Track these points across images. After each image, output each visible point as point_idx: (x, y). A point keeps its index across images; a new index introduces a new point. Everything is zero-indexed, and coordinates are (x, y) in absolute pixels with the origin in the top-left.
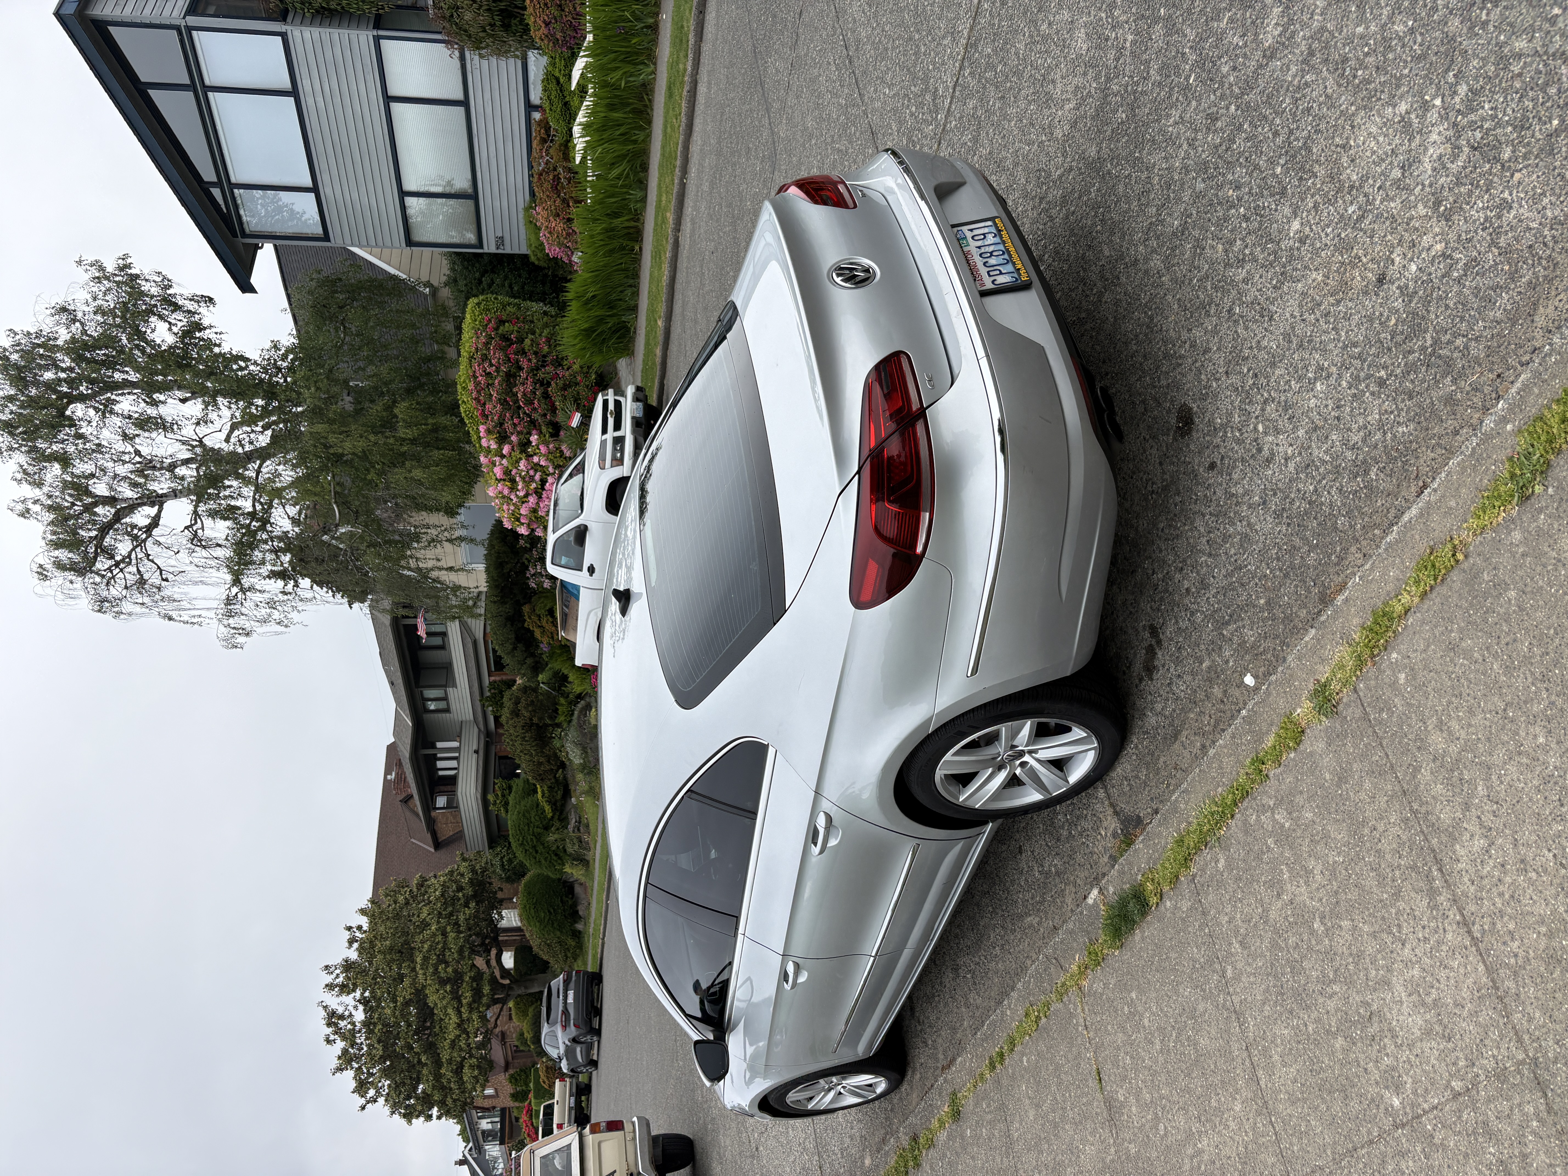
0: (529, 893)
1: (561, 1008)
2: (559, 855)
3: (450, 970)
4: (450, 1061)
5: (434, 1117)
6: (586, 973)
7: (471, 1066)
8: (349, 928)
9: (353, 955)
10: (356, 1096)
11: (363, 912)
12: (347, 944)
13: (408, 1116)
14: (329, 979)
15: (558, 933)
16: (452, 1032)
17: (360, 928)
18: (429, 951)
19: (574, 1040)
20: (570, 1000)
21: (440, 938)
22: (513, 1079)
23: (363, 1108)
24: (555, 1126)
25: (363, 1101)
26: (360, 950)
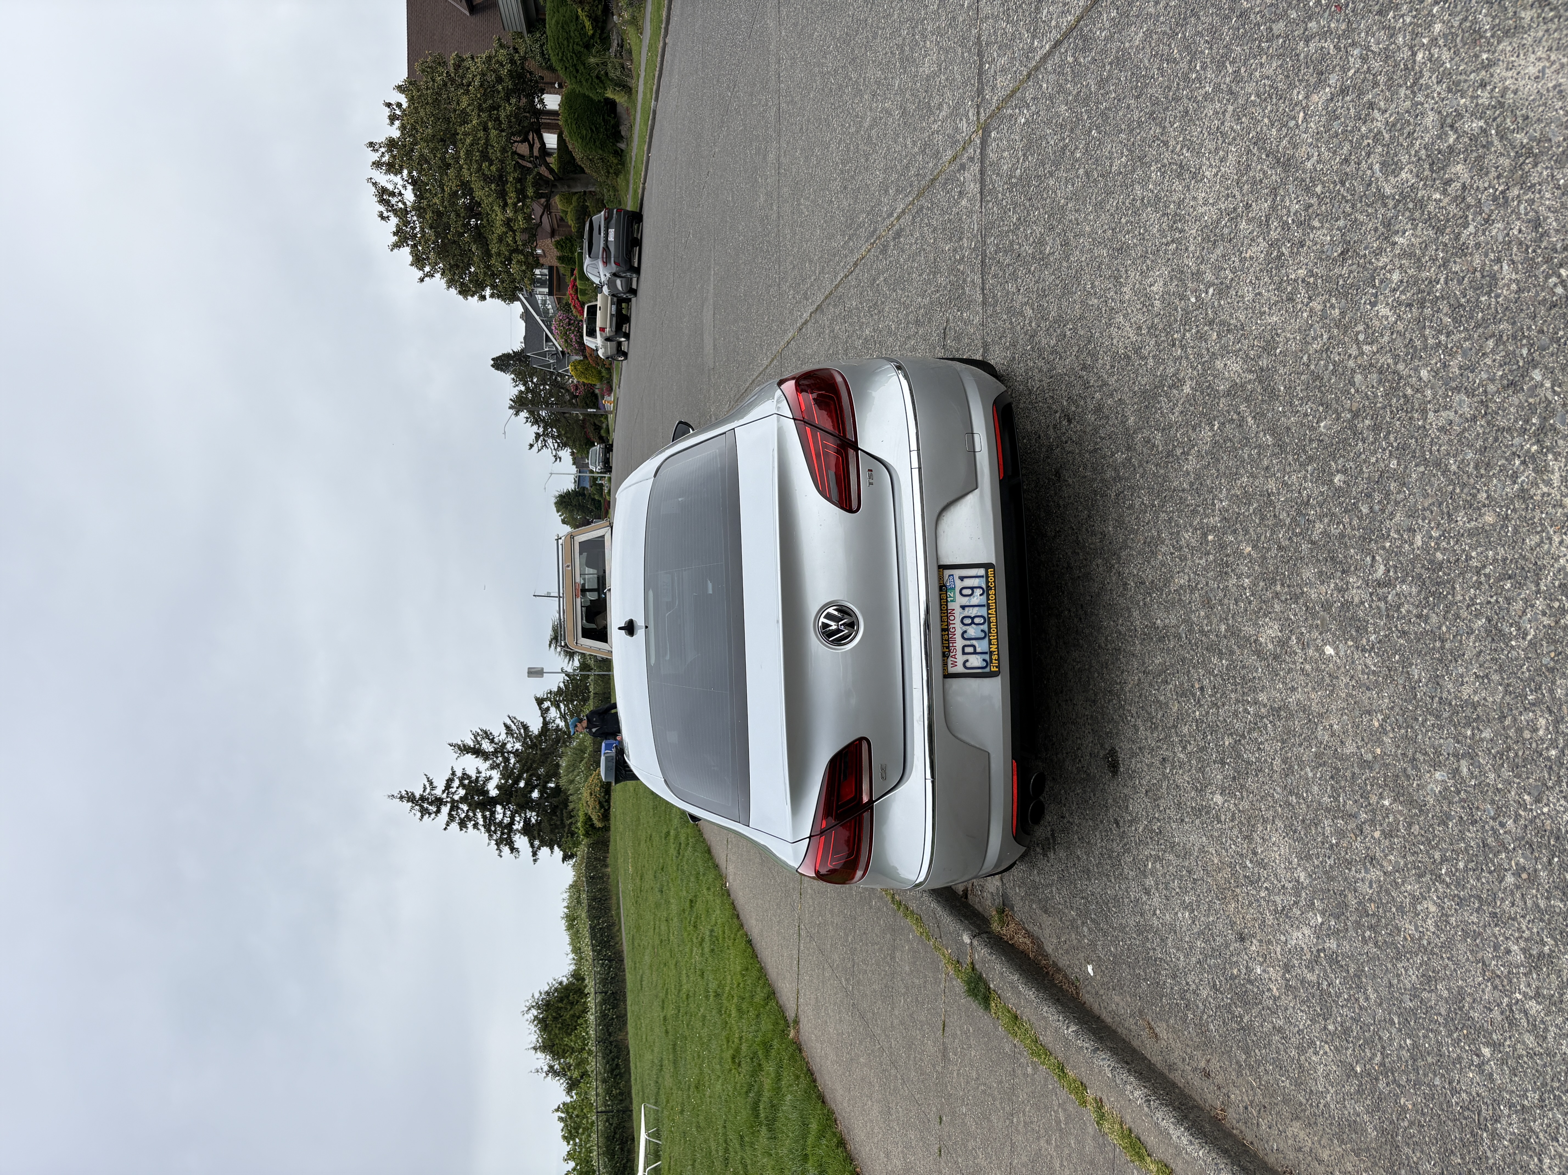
0: (571, 107)
1: (602, 245)
2: (602, 80)
3: (493, 168)
4: (499, 254)
5: (487, 297)
6: (627, 212)
7: (518, 261)
8: (389, 105)
9: (395, 132)
10: (414, 269)
11: (400, 88)
12: (388, 121)
13: (465, 292)
14: (375, 157)
15: (600, 152)
16: (500, 229)
17: (399, 105)
18: (472, 145)
19: (615, 275)
20: (611, 238)
21: (481, 134)
22: (558, 245)
23: (422, 280)
24: (598, 329)
25: (420, 274)
26: (403, 128)
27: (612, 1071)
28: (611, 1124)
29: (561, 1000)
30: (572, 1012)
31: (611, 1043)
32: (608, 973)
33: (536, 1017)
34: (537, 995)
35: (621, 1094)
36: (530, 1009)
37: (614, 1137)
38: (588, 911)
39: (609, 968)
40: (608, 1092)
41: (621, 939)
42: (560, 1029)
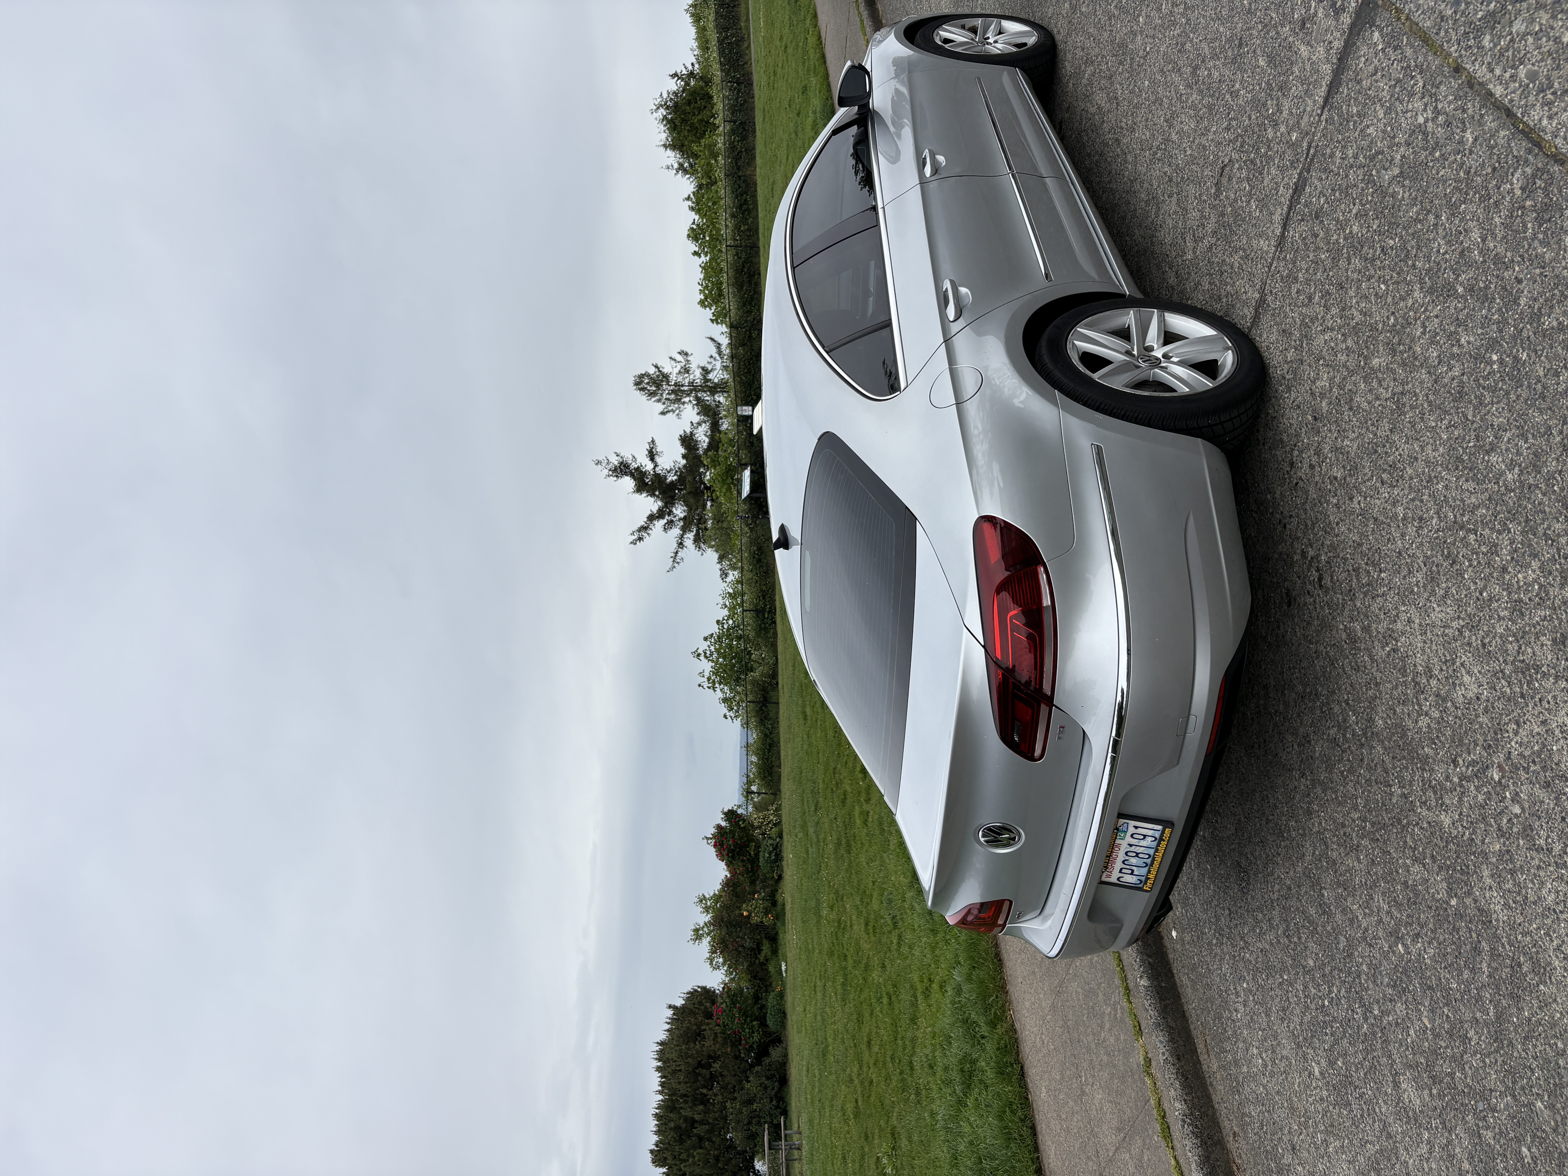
27: (741, 206)
28: (740, 258)
29: (689, 103)
30: (700, 117)
31: (739, 177)
32: (737, 99)
33: (665, 118)
34: (665, 95)
35: (749, 230)
36: (658, 108)
37: (742, 271)
38: (716, 20)
39: (739, 91)
40: (737, 227)
41: (750, 59)
42: (689, 131)
